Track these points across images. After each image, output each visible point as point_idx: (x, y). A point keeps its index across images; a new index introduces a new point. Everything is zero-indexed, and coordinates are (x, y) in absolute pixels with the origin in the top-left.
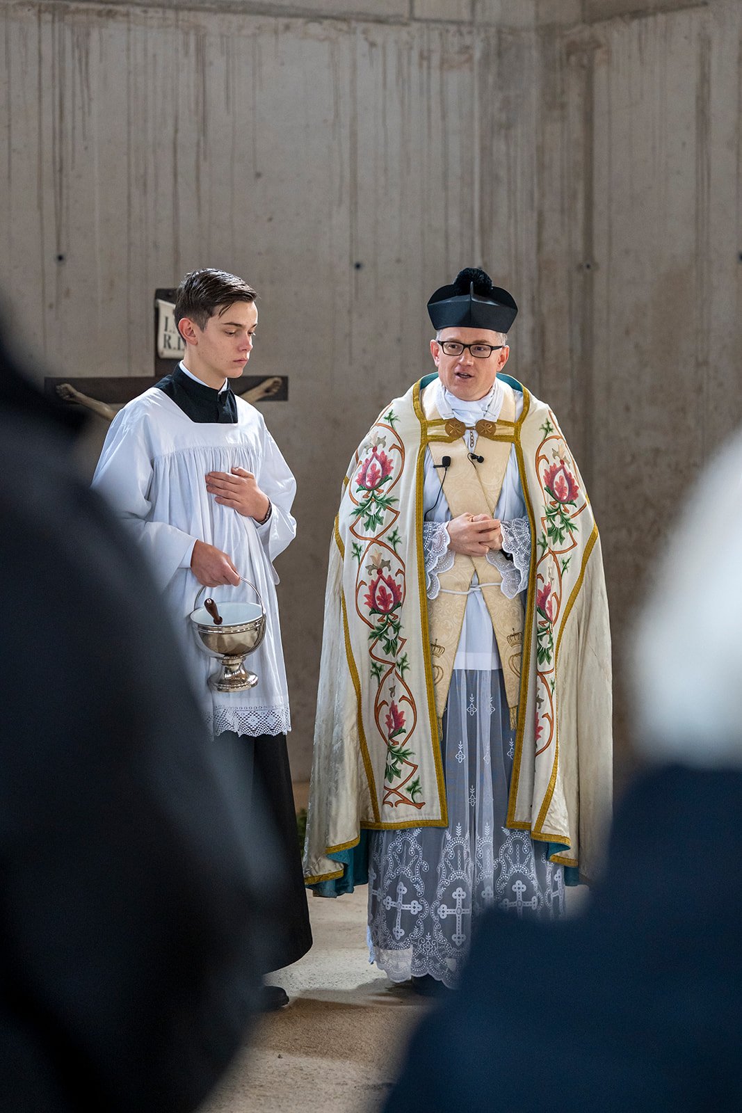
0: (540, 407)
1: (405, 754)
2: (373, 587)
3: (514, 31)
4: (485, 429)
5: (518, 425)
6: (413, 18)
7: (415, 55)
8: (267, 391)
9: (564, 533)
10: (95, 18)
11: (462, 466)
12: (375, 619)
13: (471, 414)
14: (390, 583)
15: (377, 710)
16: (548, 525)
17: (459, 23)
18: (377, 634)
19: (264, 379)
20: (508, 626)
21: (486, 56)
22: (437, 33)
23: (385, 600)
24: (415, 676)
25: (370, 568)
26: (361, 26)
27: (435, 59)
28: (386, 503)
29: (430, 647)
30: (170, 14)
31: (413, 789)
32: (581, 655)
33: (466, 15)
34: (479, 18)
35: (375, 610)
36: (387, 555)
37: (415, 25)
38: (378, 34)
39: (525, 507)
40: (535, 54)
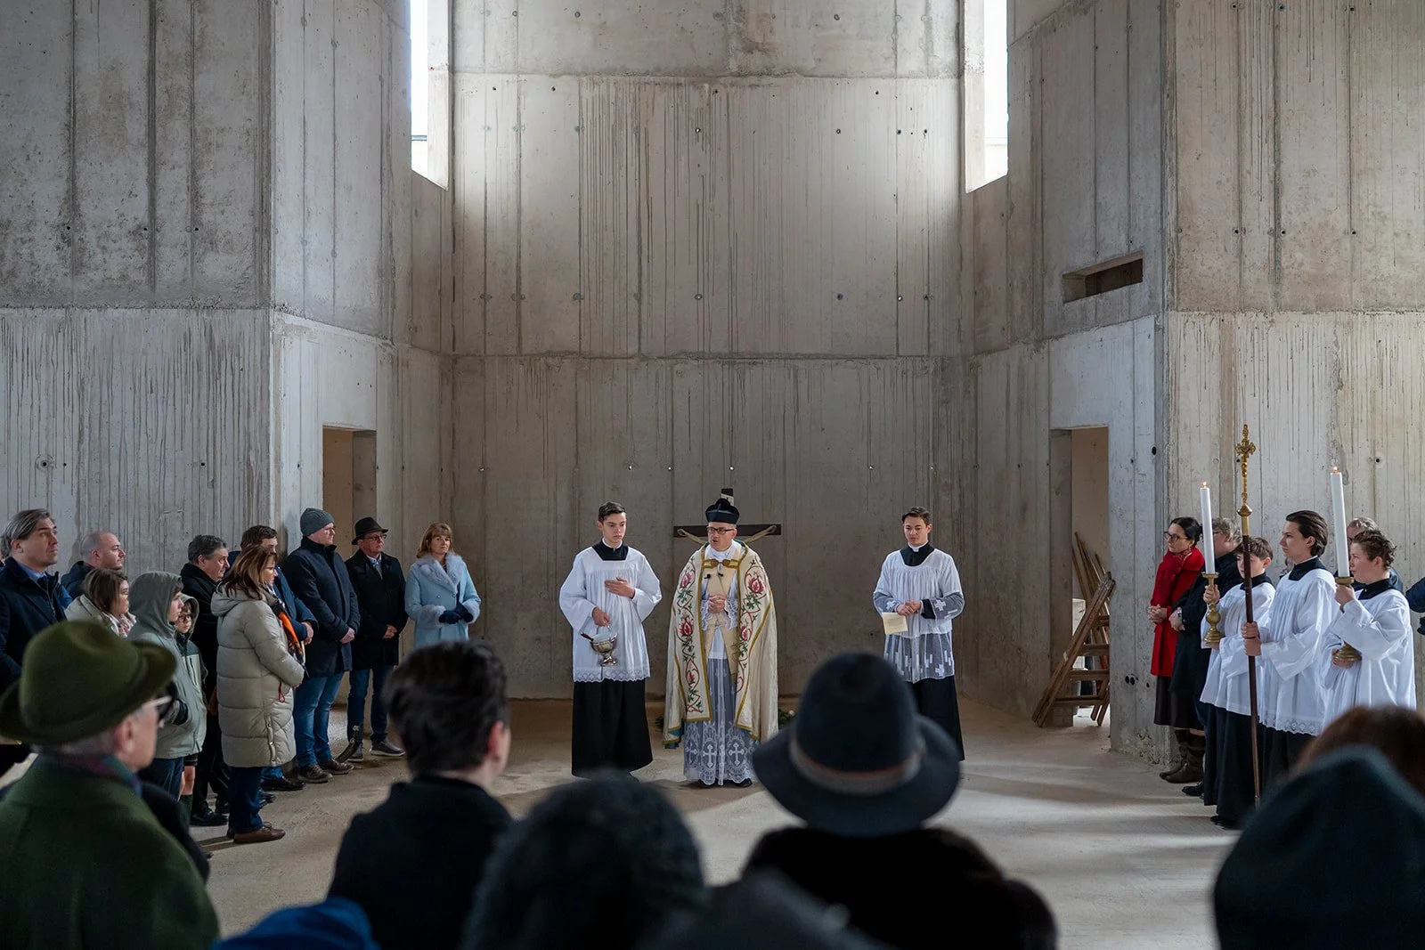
0: (752, 553)
1: (695, 691)
2: (683, 626)
3: (950, 358)
4: (726, 563)
5: (740, 562)
6: (898, 356)
7: (900, 371)
8: (770, 531)
9: (754, 605)
10: (747, 365)
11: (715, 578)
12: (684, 638)
13: (721, 557)
14: (689, 624)
15: (687, 674)
16: (747, 601)
17: (922, 356)
18: (685, 644)
19: (769, 526)
20: (730, 642)
21: (935, 371)
22: (911, 362)
23: (688, 631)
24: (698, 660)
25: (682, 618)
26: (872, 362)
27: (910, 373)
28: (688, 593)
29: (704, 651)
30: (782, 362)
31: (699, 705)
32: (761, 653)
33: (925, 353)
34: (932, 354)
35: (684, 635)
36: (688, 613)
37: (900, 359)
38: (881, 364)
39: (738, 596)
40: (961, 368)
